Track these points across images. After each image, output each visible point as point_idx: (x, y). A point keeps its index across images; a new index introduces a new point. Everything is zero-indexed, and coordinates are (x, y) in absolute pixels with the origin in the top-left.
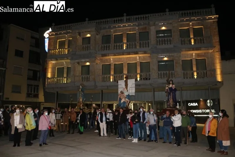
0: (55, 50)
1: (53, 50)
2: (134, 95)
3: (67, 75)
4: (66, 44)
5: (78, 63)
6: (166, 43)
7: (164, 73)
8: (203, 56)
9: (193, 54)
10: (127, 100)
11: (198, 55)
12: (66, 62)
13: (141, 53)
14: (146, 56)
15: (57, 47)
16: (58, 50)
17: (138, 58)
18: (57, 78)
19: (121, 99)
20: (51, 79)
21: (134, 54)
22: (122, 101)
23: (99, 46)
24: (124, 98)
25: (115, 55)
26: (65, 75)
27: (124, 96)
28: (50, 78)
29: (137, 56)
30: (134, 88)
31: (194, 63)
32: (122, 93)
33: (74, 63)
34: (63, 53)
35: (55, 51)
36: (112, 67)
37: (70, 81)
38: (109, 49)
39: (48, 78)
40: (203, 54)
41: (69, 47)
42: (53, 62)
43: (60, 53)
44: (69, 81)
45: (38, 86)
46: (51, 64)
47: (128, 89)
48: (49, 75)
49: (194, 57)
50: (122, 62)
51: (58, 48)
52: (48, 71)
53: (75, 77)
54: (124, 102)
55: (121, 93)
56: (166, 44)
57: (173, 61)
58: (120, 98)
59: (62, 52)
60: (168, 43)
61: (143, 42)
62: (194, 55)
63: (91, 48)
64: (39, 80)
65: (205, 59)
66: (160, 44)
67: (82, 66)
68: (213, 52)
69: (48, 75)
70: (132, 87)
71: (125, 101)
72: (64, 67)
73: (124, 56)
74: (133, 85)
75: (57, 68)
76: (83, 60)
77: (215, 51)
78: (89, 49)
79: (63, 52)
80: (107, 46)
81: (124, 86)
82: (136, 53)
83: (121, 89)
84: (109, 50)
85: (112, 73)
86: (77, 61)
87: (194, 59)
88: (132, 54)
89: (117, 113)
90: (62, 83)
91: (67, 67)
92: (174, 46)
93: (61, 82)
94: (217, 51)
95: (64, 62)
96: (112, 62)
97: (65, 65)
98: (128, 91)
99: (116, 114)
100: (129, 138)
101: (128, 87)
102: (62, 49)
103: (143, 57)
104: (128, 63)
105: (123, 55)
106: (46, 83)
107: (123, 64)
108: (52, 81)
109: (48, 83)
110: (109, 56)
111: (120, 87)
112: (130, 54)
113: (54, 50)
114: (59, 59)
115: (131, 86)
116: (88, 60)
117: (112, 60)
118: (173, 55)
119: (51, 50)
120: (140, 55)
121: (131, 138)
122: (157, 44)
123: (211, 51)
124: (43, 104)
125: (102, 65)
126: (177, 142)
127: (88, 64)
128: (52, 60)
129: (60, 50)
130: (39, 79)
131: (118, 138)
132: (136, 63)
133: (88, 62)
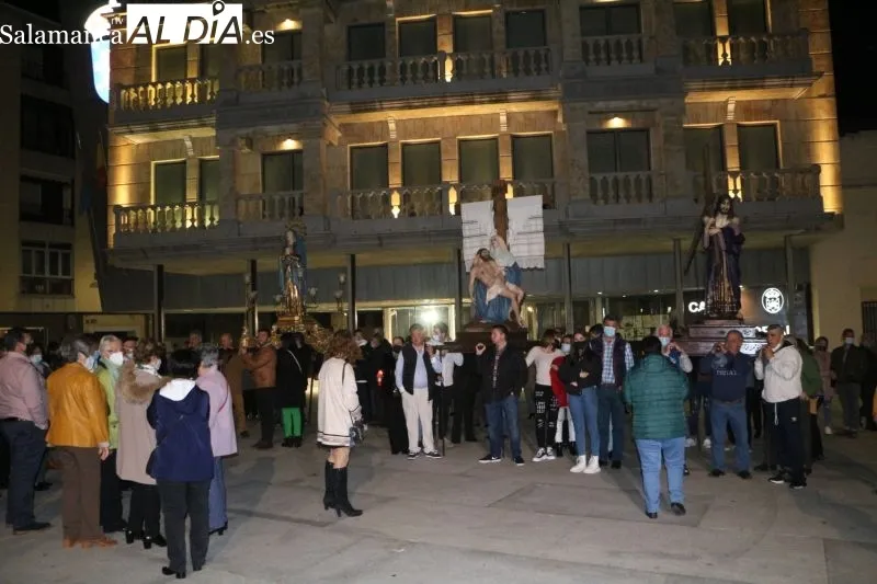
0: (146, 86)
1: (136, 87)
2: (541, 265)
3: (201, 195)
4: (189, 64)
5: (250, 143)
6: (625, 55)
7: (616, 181)
8: (768, 113)
9: (726, 103)
10: (512, 287)
11: (746, 109)
12: (193, 140)
13: (520, 96)
14: (536, 112)
15: (150, 76)
16: (160, 87)
17: (503, 119)
18: (159, 209)
19: (482, 287)
20: (132, 213)
21: (491, 102)
22: (491, 295)
23: (338, 67)
24: (498, 281)
25: (410, 108)
26: (192, 195)
27: (497, 272)
28: (127, 210)
29: (500, 110)
30: (542, 235)
31: (731, 140)
32: (485, 256)
33: (233, 142)
34: (179, 101)
35: (145, 93)
36: (395, 157)
37: (217, 218)
38: (382, 82)
39: (119, 210)
40: (768, 105)
41: (202, 73)
42: (138, 140)
43: (170, 101)
44: (212, 219)
45: (68, 246)
46: (129, 146)
47: (510, 239)
48: (122, 196)
49: (730, 117)
50: (436, 134)
51: (154, 80)
52: (113, 178)
53: (237, 200)
54: (500, 297)
55: (482, 258)
56: (625, 61)
57: (645, 131)
58: (478, 281)
59: (175, 98)
60: (630, 59)
61: (526, 53)
62: (731, 107)
63: (305, 74)
64: (73, 224)
65: (774, 126)
66: (598, 61)
67: (265, 156)
68: (808, 97)
69: (114, 196)
70: (527, 230)
71: (506, 294)
72: (184, 162)
73: (444, 109)
74: (533, 222)
75: (157, 166)
76: (272, 129)
77: (815, 95)
78: (296, 79)
79: (179, 94)
80: (371, 69)
81: (490, 229)
82: (499, 97)
83: (474, 239)
84: (382, 85)
85: (395, 180)
86: (244, 132)
87: (731, 123)
88: (482, 103)
89: (480, 348)
90: (181, 228)
91: (197, 162)
92: (658, 70)
93: (179, 225)
94: (823, 92)
95: (186, 138)
96: (393, 136)
97: (191, 153)
98: (513, 249)
99: (479, 352)
100: (536, 460)
101: (510, 231)
102: (174, 83)
103: (525, 114)
104: (461, 141)
105: (444, 105)
106: (112, 231)
107: (438, 142)
108: (136, 223)
109: (117, 230)
110: (382, 109)
111: (473, 233)
112: (472, 103)
113: (141, 89)
114: (163, 126)
115: (524, 226)
116: (293, 127)
117: (392, 126)
118: (653, 104)
119: (127, 88)
120: (514, 108)
121: (545, 457)
122: (587, 61)
123: (798, 93)
124: (93, 321)
125: (352, 148)
126: (785, 472)
127: (290, 145)
128: (132, 132)
129: (169, 85)
130: (72, 216)
131: (489, 458)
132: (495, 139)
133: (290, 136)
